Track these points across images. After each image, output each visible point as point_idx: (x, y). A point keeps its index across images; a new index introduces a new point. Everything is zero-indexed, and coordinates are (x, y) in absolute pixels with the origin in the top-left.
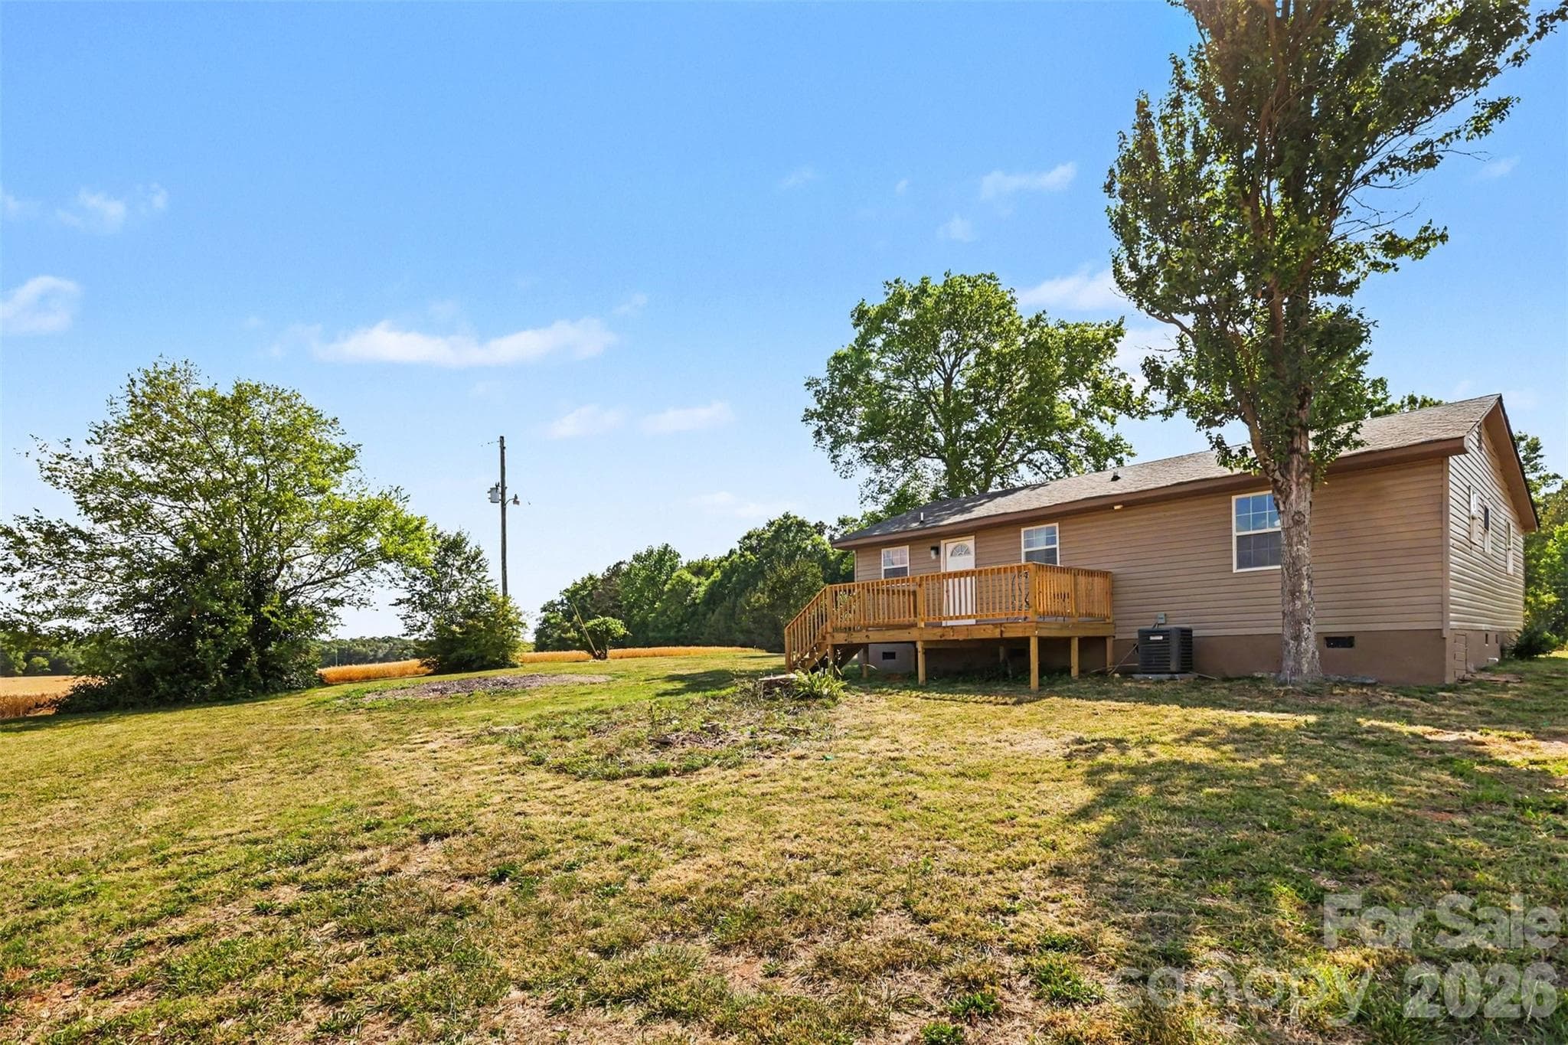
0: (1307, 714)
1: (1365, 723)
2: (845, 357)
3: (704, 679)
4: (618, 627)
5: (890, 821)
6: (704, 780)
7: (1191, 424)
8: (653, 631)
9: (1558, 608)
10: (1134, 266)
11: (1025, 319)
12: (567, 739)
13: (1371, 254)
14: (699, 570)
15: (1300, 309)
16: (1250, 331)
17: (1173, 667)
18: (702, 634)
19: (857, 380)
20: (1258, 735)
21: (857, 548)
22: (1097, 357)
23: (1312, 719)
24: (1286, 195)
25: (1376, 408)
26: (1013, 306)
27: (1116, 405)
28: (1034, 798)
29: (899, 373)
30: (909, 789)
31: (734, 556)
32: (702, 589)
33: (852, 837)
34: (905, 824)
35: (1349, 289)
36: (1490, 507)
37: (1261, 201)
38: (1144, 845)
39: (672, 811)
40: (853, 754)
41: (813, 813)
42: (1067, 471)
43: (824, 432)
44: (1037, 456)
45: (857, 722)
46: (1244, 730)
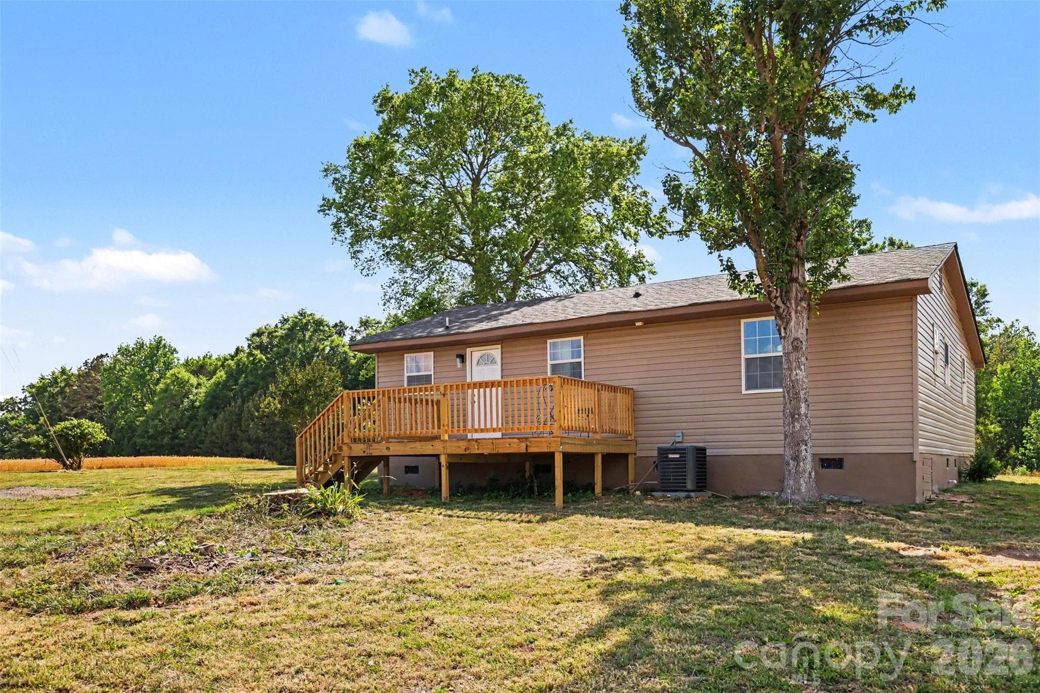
0: (804, 532)
1: (851, 540)
2: (368, 145)
3: (200, 493)
4: (97, 431)
5: (403, 650)
6: (192, 610)
7: (703, 246)
8: (142, 436)
9: (1001, 437)
10: (652, 86)
11: (553, 127)
12: (21, 565)
13: (855, 103)
14: (200, 368)
15: (797, 147)
16: (755, 162)
17: (690, 485)
18: (202, 442)
19: (379, 171)
20: (762, 552)
21: (379, 351)
22: (621, 174)
23: (808, 536)
24: (785, 38)
25: (862, 247)
26: (541, 112)
27: (637, 223)
28: (553, 620)
29: (425, 169)
30: (426, 614)
31: (241, 355)
32: (203, 390)
33: (360, 669)
34: (420, 653)
35: (837, 133)
36: (949, 343)
37: (764, 40)
38: (656, 665)
39: (150, 648)
40: (368, 577)
41: (319, 644)
42: (593, 285)
43: (343, 225)
44: (564, 268)
45: (374, 541)
46: (751, 548)
